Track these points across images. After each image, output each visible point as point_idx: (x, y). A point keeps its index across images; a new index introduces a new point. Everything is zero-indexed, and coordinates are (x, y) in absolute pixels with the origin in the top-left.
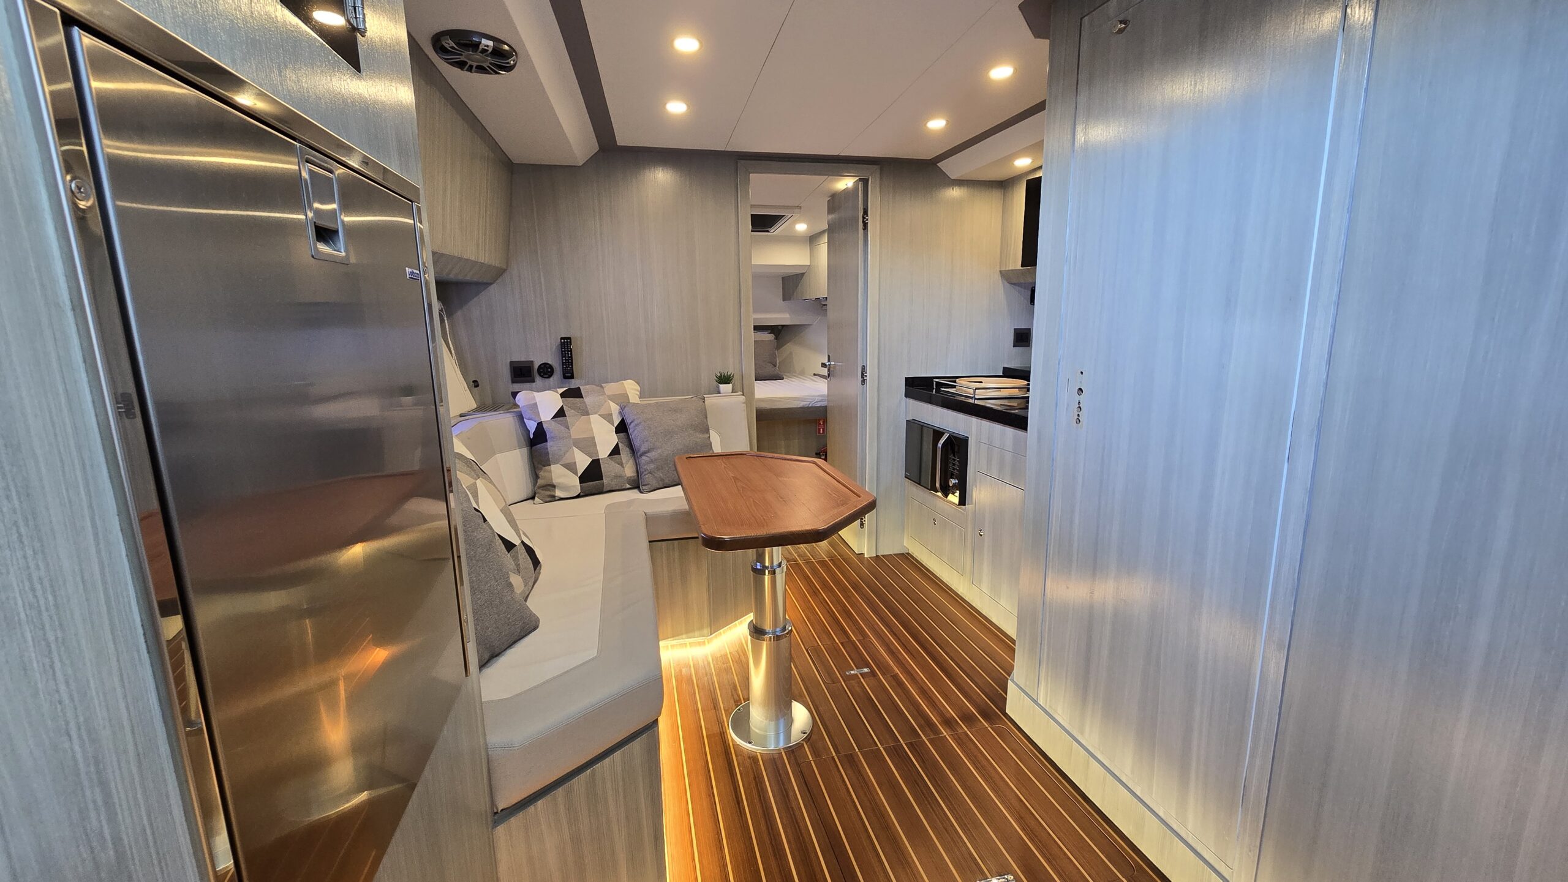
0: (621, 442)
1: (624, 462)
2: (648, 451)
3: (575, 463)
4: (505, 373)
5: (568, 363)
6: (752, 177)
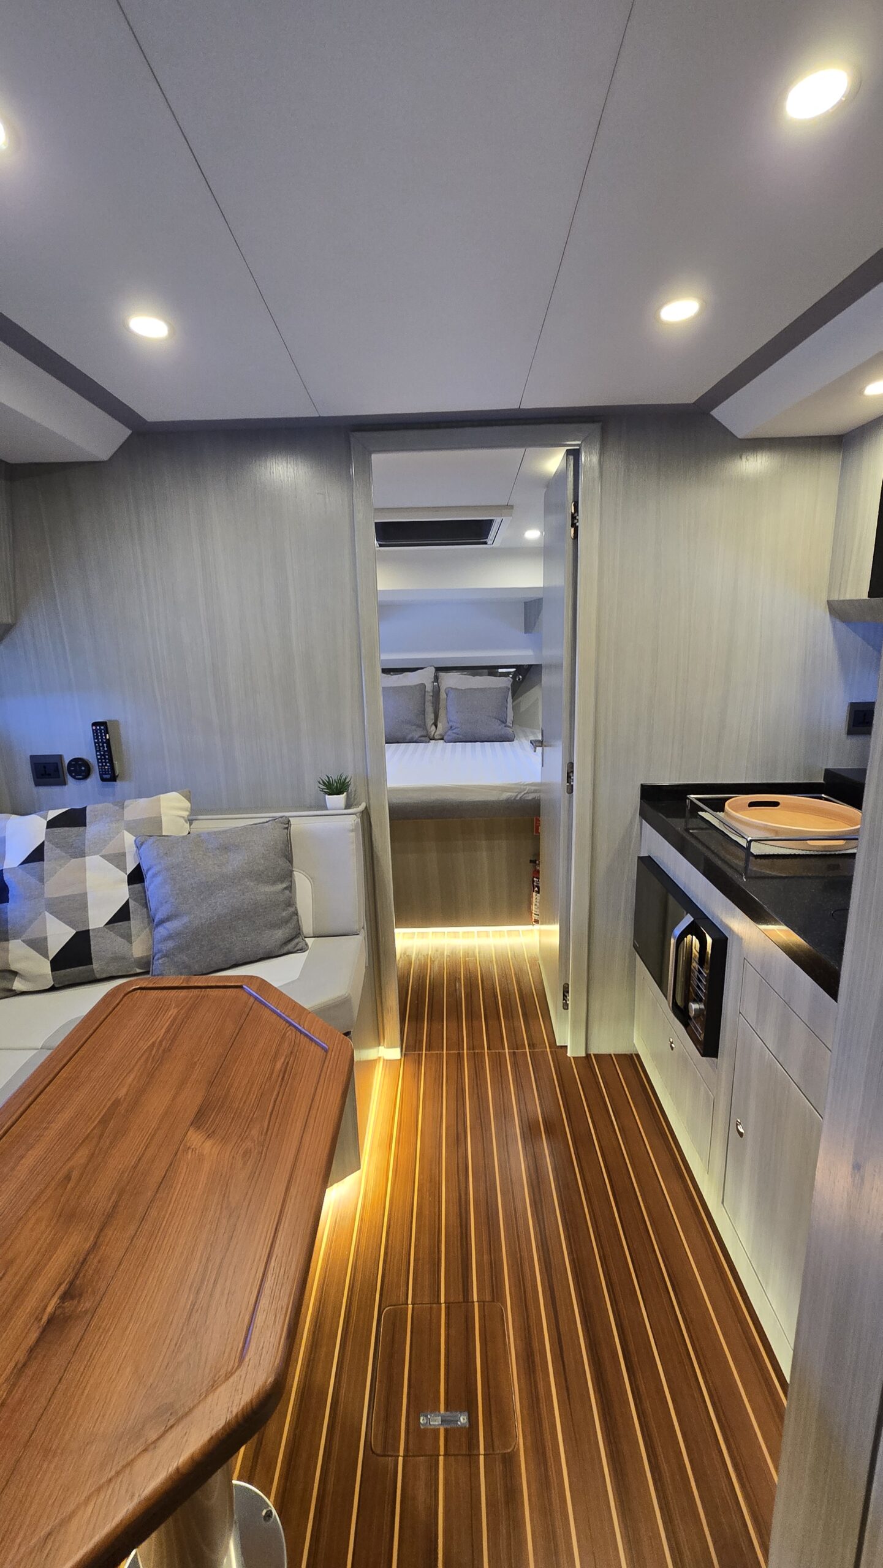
0: (134, 900)
1: (131, 933)
2: (168, 919)
3: (46, 939)
4: (25, 771)
5: (105, 759)
6: (376, 458)
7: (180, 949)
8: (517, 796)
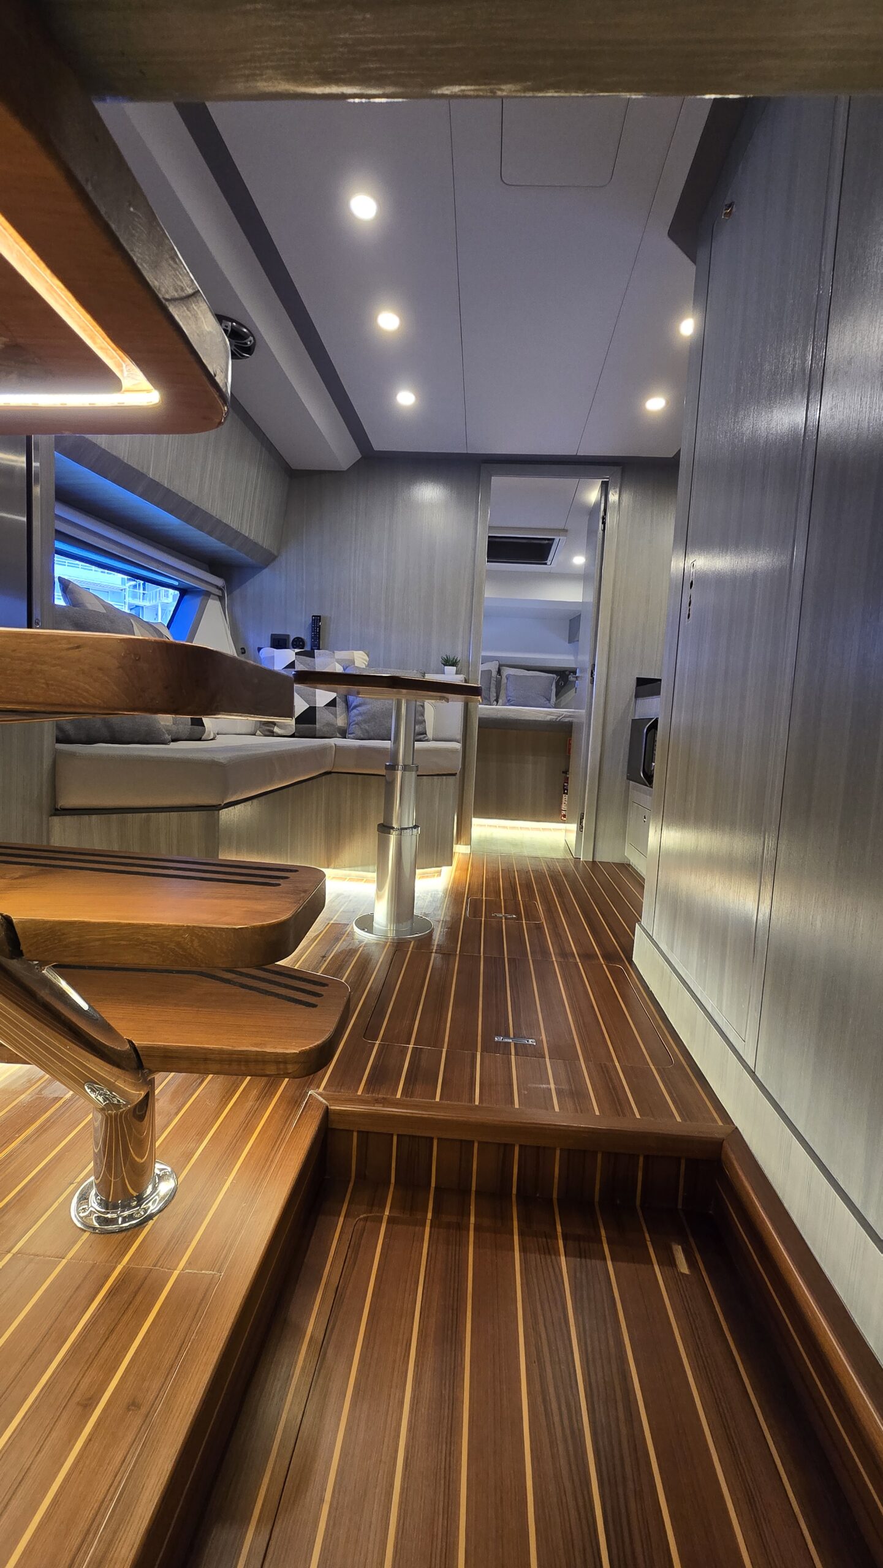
2: (359, 706)
5: (316, 637)
6: (495, 480)
7: (365, 722)
8: (557, 719)
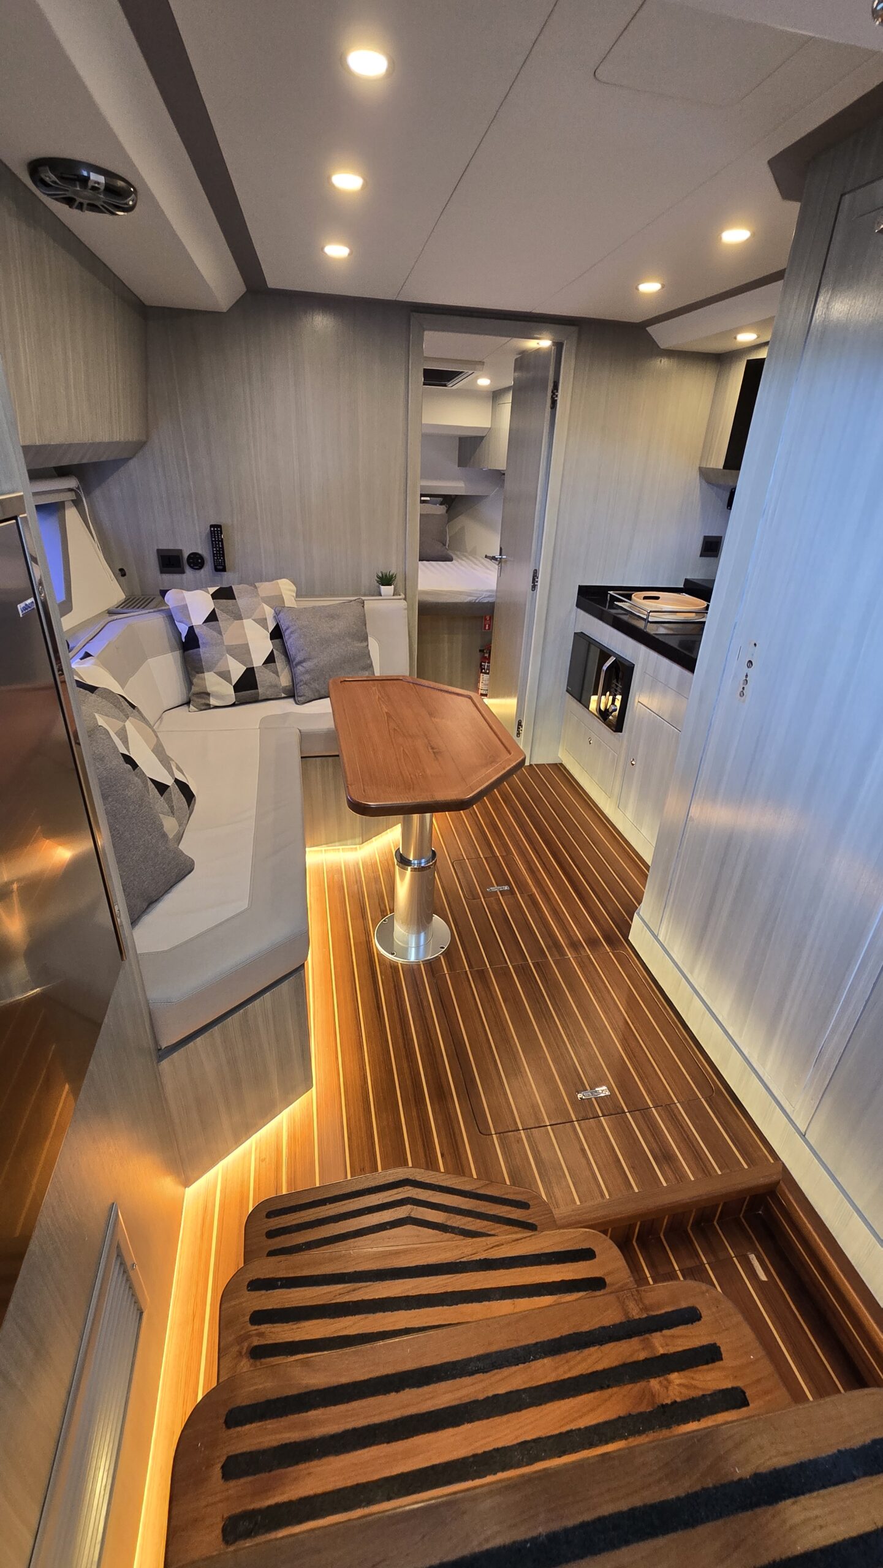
0: (277, 650)
1: (279, 670)
2: (304, 661)
3: (229, 671)
4: (153, 562)
5: (220, 554)
6: (428, 335)
